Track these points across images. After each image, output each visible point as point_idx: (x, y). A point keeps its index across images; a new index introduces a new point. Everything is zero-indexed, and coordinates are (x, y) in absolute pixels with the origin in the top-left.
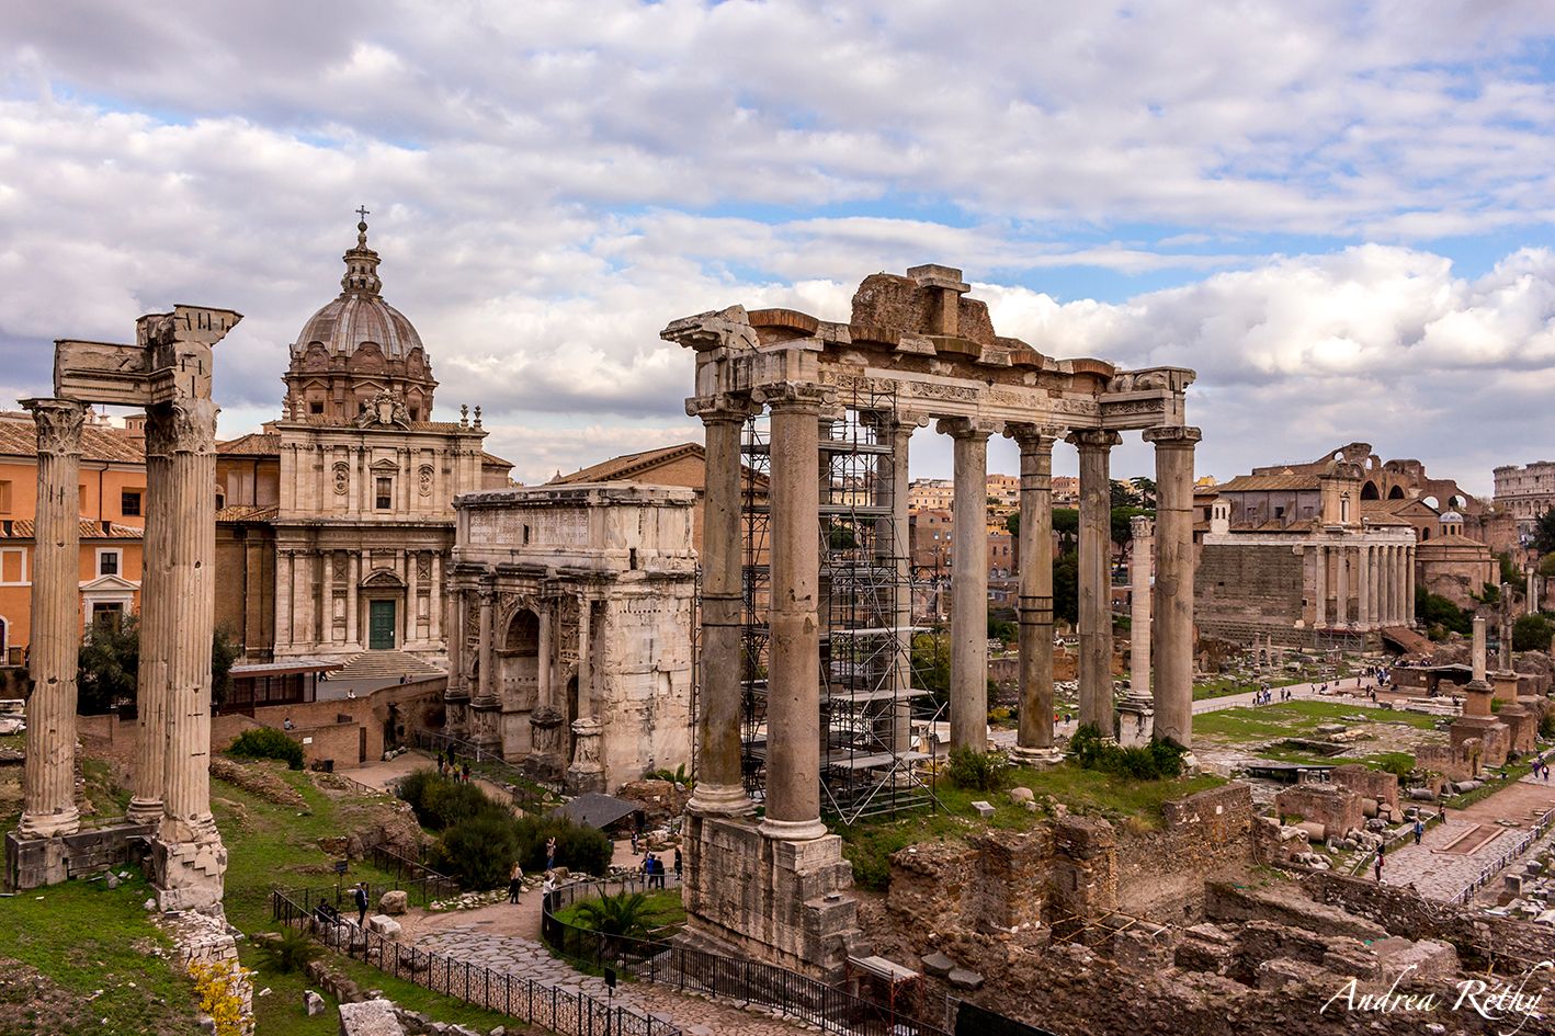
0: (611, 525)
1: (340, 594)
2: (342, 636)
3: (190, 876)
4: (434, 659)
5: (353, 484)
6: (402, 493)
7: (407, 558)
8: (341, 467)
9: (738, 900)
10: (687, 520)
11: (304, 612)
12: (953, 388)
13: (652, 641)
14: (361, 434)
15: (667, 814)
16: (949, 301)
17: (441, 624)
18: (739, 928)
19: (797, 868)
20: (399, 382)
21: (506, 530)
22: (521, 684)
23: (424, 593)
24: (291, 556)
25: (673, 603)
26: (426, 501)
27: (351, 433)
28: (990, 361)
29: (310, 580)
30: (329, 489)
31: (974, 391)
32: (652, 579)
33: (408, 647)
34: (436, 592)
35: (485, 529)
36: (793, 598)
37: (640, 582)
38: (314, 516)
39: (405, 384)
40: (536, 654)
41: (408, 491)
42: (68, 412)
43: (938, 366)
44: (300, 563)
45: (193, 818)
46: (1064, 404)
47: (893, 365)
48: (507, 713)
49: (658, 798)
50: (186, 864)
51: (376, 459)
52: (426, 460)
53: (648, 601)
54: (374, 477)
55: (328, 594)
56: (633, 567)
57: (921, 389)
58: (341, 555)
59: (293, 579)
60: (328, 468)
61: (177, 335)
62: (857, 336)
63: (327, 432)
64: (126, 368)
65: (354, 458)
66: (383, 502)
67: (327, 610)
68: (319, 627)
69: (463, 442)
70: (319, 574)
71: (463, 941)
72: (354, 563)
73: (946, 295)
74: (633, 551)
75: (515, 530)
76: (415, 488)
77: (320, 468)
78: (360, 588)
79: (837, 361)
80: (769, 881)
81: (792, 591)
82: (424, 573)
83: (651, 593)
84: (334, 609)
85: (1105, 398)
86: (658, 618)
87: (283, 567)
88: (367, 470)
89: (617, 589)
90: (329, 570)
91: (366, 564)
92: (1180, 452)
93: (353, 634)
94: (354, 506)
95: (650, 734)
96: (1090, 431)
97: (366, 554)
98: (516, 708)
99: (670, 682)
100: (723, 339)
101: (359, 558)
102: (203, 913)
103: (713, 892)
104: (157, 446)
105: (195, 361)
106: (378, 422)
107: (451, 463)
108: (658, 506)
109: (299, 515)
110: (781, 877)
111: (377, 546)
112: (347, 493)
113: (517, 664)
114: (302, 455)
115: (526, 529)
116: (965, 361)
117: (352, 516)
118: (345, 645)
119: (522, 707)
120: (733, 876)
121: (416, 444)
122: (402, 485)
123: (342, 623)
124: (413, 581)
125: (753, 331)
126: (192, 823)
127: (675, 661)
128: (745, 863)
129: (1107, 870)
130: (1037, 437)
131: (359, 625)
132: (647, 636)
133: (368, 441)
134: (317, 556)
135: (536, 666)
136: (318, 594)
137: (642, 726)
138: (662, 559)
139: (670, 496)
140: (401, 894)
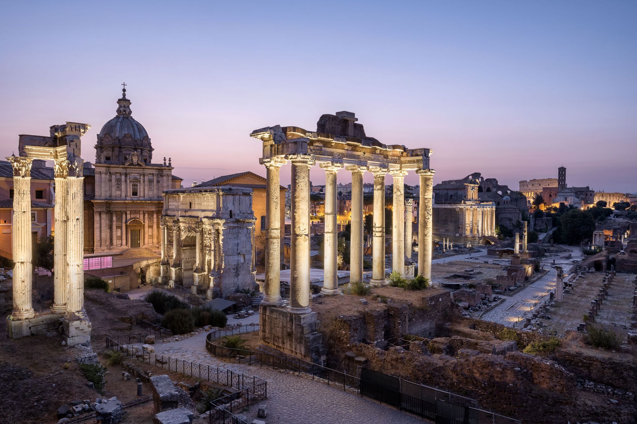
0: (223, 202)
1: (119, 227)
2: (120, 243)
3: (78, 333)
4: (154, 251)
5: (123, 187)
6: (142, 190)
7: (144, 214)
8: (119, 181)
9: (280, 335)
10: (250, 200)
11: (105, 234)
12: (352, 155)
13: (238, 243)
14: (126, 168)
15: (244, 305)
16: (350, 124)
17: (158, 238)
18: (281, 345)
19: (302, 324)
20: (139, 149)
21: (183, 204)
22: (189, 259)
23: (151, 227)
24: (100, 213)
25: (245, 230)
26: (151, 193)
27: (122, 168)
28: (364, 145)
29: (108, 222)
30: (114, 189)
31: (358, 156)
32: (238, 221)
33: (145, 246)
34: (155, 226)
35: (175, 203)
36: (300, 230)
37: (233, 222)
38: (109, 198)
39: (142, 149)
40: (194, 248)
41: (144, 189)
43: (347, 147)
44: (104, 216)
45: (78, 311)
46: (389, 161)
47: (331, 147)
48: (184, 270)
49: (241, 300)
50: (76, 328)
51: (132, 177)
52: (151, 177)
53: (236, 229)
54: (131, 184)
55: (114, 227)
56: (231, 217)
57: (341, 155)
58: (119, 213)
59: (101, 222)
60: (113, 181)
61: (67, 133)
62: (319, 137)
63: (113, 167)
64: (47, 145)
65: (123, 177)
66: (135, 194)
67: (114, 233)
68: (111, 239)
69: (164, 171)
70: (111, 221)
71: (178, 352)
72: (124, 216)
73: (349, 122)
74: (231, 211)
75: (186, 204)
76: (146, 188)
77: (110, 180)
78: (126, 226)
79: (312, 145)
80: (291, 329)
81: (299, 227)
82: (151, 219)
83: (237, 226)
85: (403, 159)
86: (240, 235)
87: (97, 218)
88: (128, 181)
90: (114, 218)
91: (129, 216)
93: (124, 242)
94: (123, 194)
95: (237, 277)
97: (128, 212)
98: (187, 269)
99: (244, 258)
100: (273, 137)
101: (126, 214)
102: (83, 346)
103: (271, 333)
105: (74, 143)
106: (132, 164)
107: (160, 179)
108: (240, 195)
109: (103, 198)
110: (296, 327)
111: (133, 209)
112: (121, 190)
113: (187, 252)
115: (190, 203)
117: (123, 198)
118: (122, 246)
119: (190, 267)
120: (278, 327)
121: (147, 172)
122: (142, 187)
123: (121, 238)
124: (147, 222)
125: (283, 135)
126: (77, 313)
127: (246, 251)
128: (283, 323)
129: (405, 321)
131: (126, 238)
132: (236, 242)
133: (129, 171)
134: (110, 213)
135: (195, 253)
136: (111, 228)
137: (234, 274)
138: (241, 214)
139: (244, 191)
140: (152, 336)
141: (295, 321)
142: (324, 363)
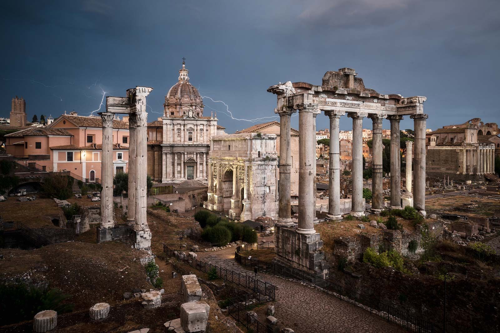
0: (253, 145)
1: (179, 164)
2: (180, 176)
3: (143, 239)
4: (204, 182)
5: (182, 134)
6: (195, 136)
7: (197, 154)
8: (179, 129)
9: (290, 251)
10: (274, 143)
11: (170, 169)
12: (352, 104)
13: (264, 177)
14: (184, 120)
15: (269, 226)
16: (351, 78)
17: (206, 173)
18: (291, 259)
19: (307, 242)
20: (194, 106)
21: (224, 146)
22: (228, 189)
23: (201, 164)
24: (166, 154)
25: (270, 167)
26: (202, 139)
27: (182, 120)
28: (364, 95)
29: (171, 160)
30: (176, 136)
31: (359, 105)
32: (264, 160)
33: (197, 179)
34: (205, 164)
35: (218, 146)
36: (306, 165)
37: (261, 161)
38: (172, 143)
39: (196, 106)
40: (232, 181)
41: (197, 136)
42: (110, 116)
43: (348, 97)
44: (169, 156)
45: (143, 224)
46: (386, 108)
47: (335, 98)
48: (224, 197)
49: (266, 222)
50: (142, 237)
51: (188, 127)
52: (202, 127)
53: (263, 166)
54: (188, 132)
55: (176, 164)
56: (259, 156)
57: (343, 104)
58: (179, 154)
59: (167, 160)
60: (175, 130)
61: (137, 94)
62: (324, 89)
63: (175, 120)
64: (124, 103)
65: (182, 127)
66: (190, 139)
67: (176, 168)
68: (174, 173)
69: (212, 122)
70: (174, 159)
71: (213, 260)
72: (183, 156)
73: (350, 76)
75: (226, 146)
76: (198, 135)
77: (173, 130)
78: (184, 163)
79: (318, 97)
80: (299, 246)
81: (305, 163)
82: (202, 159)
83: (264, 164)
84: (177, 168)
85: (399, 106)
86: (266, 171)
87: (164, 157)
88: (186, 130)
89: (255, 163)
90: (176, 158)
91: (186, 156)
92: (422, 121)
93: (183, 175)
94: (182, 140)
95: (264, 204)
96: (394, 116)
97: (186, 153)
98: (227, 196)
99: (270, 189)
100: (285, 91)
101: (184, 154)
102: (146, 250)
103: (283, 248)
104: (132, 124)
105: (141, 101)
106: (189, 117)
107: (208, 128)
108: (266, 139)
109: (168, 143)
110: (302, 245)
111: (189, 151)
112: (180, 137)
113: (227, 183)
114: (168, 126)
115: (229, 146)
116: (356, 96)
117: (182, 143)
118: (180, 179)
119: (228, 196)
120: (288, 244)
121: (199, 123)
122: (195, 134)
123: (180, 172)
124: (199, 161)
125: (294, 89)
126: (142, 226)
127: (271, 183)
128: (292, 240)
129: (399, 245)
130: (378, 118)
131: (184, 173)
132: (263, 176)
133: (186, 122)
134: (173, 154)
135: (232, 184)
136: (173, 164)
137: (262, 201)
138: (267, 154)
139: (269, 136)
140: (197, 247)
141: (302, 240)
142: (326, 275)
